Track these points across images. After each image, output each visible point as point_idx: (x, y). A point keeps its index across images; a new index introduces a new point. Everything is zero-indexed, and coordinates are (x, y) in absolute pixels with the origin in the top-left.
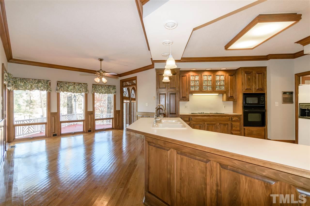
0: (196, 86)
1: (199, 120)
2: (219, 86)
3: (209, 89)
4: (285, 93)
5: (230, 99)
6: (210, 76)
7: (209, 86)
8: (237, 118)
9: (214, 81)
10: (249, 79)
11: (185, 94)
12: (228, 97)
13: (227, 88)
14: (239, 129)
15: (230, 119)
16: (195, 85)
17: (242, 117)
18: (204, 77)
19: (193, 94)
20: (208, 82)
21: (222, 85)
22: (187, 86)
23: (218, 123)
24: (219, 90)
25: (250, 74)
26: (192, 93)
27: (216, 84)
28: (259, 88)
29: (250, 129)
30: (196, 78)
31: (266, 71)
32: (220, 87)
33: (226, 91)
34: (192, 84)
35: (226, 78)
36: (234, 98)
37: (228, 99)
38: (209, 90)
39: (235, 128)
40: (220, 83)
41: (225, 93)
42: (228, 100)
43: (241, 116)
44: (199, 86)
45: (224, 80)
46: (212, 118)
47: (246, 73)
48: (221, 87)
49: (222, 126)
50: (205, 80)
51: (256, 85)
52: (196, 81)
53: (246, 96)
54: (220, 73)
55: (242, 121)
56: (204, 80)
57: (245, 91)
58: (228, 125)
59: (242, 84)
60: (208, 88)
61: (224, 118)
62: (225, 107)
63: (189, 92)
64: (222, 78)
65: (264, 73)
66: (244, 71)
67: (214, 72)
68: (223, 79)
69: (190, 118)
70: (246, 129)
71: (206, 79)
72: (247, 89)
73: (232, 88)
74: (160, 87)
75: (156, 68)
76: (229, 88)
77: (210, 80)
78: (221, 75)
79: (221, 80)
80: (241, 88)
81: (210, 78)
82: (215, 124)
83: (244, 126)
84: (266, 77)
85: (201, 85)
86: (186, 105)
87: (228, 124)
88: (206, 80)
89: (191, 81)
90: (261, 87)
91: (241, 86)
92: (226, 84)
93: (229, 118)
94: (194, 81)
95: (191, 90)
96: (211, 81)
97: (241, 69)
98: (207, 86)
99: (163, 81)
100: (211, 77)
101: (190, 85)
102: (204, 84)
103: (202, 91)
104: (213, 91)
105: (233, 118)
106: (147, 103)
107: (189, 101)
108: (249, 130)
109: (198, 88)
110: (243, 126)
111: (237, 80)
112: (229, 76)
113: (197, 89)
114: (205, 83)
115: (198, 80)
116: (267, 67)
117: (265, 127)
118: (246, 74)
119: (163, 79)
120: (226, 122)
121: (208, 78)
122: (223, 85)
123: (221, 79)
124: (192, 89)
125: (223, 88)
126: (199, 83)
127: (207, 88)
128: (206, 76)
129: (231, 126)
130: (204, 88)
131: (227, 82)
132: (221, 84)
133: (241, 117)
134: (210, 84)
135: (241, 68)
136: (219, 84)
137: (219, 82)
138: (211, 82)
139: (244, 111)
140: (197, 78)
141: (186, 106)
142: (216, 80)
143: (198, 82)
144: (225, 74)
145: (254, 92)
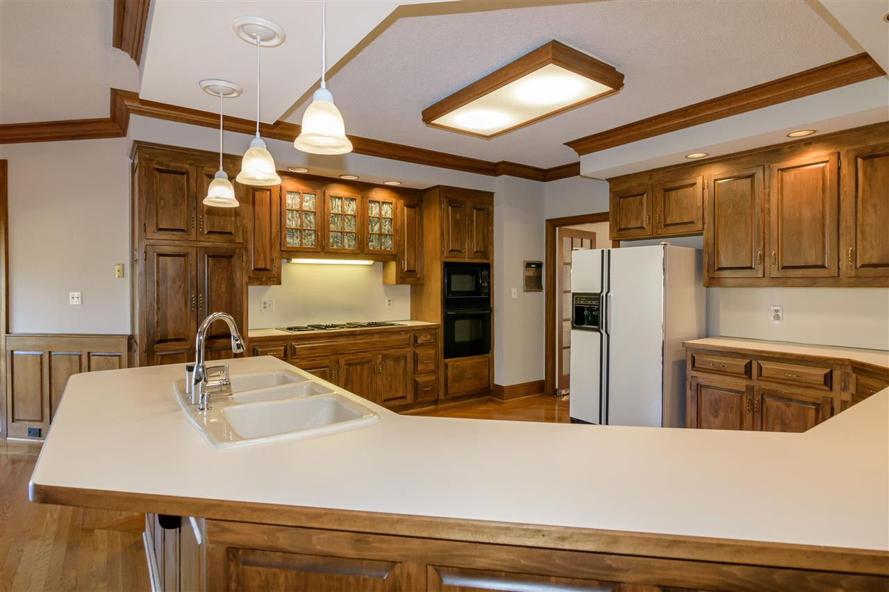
0: (305, 230)
1: (320, 351)
2: (377, 236)
3: (349, 246)
4: (528, 265)
5: (406, 279)
6: (353, 199)
7: (347, 233)
8: (429, 336)
9: (363, 219)
10: (457, 223)
11: (265, 258)
12: (402, 270)
13: (398, 244)
14: (433, 368)
15: (412, 342)
16: (302, 225)
17: (441, 332)
18: (334, 202)
19: (294, 260)
20: (347, 220)
21: (386, 235)
22: (274, 230)
23: (380, 356)
24: (379, 248)
25: (459, 207)
26: (291, 253)
27: (368, 230)
28: (478, 250)
29: (458, 363)
30: (307, 202)
31: (492, 204)
32: (380, 240)
33: (396, 253)
34: (292, 222)
35: (398, 214)
36: (418, 276)
37: (404, 278)
38: (347, 247)
39: (424, 366)
40: (381, 225)
41: (393, 260)
42: (402, 280)
43: (436, 328)
44: (315, 231)
45: (391, 220)
46: (361, 341)
47: (451, 202)
48: (383, 241)
49: (390, 363)
50: (336, 212)
51: (472, 242)
52: (307, 213)
53: (451, 269)
54: (379, 195)
55: (441, 345)
56: (333, 211)
57: (448, 255)
58: (406, 360)
59: (442, 235)
60: (346, 240)
61: (396, 337)
62: (390, 301)
63: (283, 251)
64: (387, 211)
65: (488, 209)
66: (446, 198)
67: (362, 187)
68: (389, 215)
69: (289, 347)
70: (449, 364)
71: (340, 209)
72: (452, 251)
73: (412, 244)
74: (157, 226)
75: (138, 139)
76: (404, 244)
77: (352, 213)
78: (384, 203)
79: (385, 218)
80: (438, 247)
81: (351, 208)
82: (369, 361)
83: (445, 358)
84: (493, 221)
85: (322, 231)
86: (265, 299)
87: (406, 357)
88: (340, 212)
89: (289, 210)
90: (483, 249)
91: (438, 242)
92: (396, 230)
93: (407, 336)
94: (297, 211)
95: (289, 243)
96: (355, 217)
97: (438, 190)
98: (341, 233)
99: (206, 202)
100: (353, 205)
101: (285, 224)
102: (332, 227)
103: (326, 250)
104: (361, 251)
105: (417, 335)
106: (77, 294)
107: (279, 283)
108: (457, 368)
109: (313, 237)
110: (443, 357)
111: (425, 221)
112: (405, 208)
113: (309, 241)
114: (334, 223)
115: (313, 210)
116: (495, 195)
117: (489, 353)
118: (450, 207)
119: (207, 195)
120: (401, 352)
121: (345, 207)
122: (390, 235)
123: (383, 213)
124: (293, 242)
125: (389, 244)
126: (315, 219)
127: (343, 242)
128: (340, 198)
129: (412, 361)
130: (331, 241)
131: (399, 223)
132: (383, 231)
133: (437, 331)
134: (350, 227)
135: (438, 186)
136: (376, 228)
137: (378, 225)
138: (353, 222)
139: (446, 313)
140: (308, 204)
141: (265, 303)
142: (370, 215)
143: (312, 218)
144: (394, 200)
145: (467, 261)
